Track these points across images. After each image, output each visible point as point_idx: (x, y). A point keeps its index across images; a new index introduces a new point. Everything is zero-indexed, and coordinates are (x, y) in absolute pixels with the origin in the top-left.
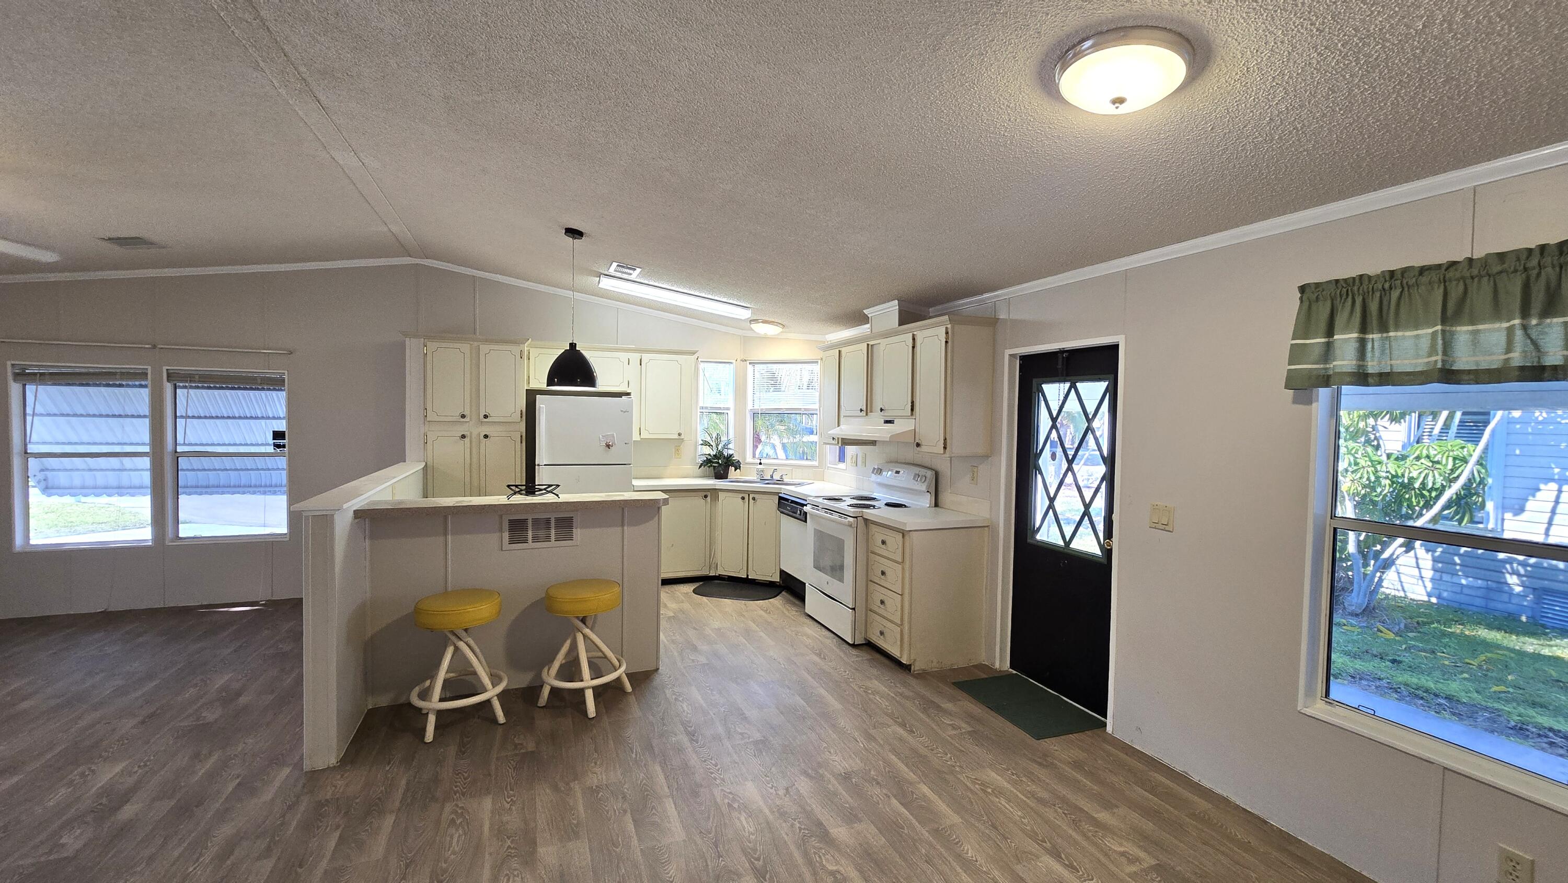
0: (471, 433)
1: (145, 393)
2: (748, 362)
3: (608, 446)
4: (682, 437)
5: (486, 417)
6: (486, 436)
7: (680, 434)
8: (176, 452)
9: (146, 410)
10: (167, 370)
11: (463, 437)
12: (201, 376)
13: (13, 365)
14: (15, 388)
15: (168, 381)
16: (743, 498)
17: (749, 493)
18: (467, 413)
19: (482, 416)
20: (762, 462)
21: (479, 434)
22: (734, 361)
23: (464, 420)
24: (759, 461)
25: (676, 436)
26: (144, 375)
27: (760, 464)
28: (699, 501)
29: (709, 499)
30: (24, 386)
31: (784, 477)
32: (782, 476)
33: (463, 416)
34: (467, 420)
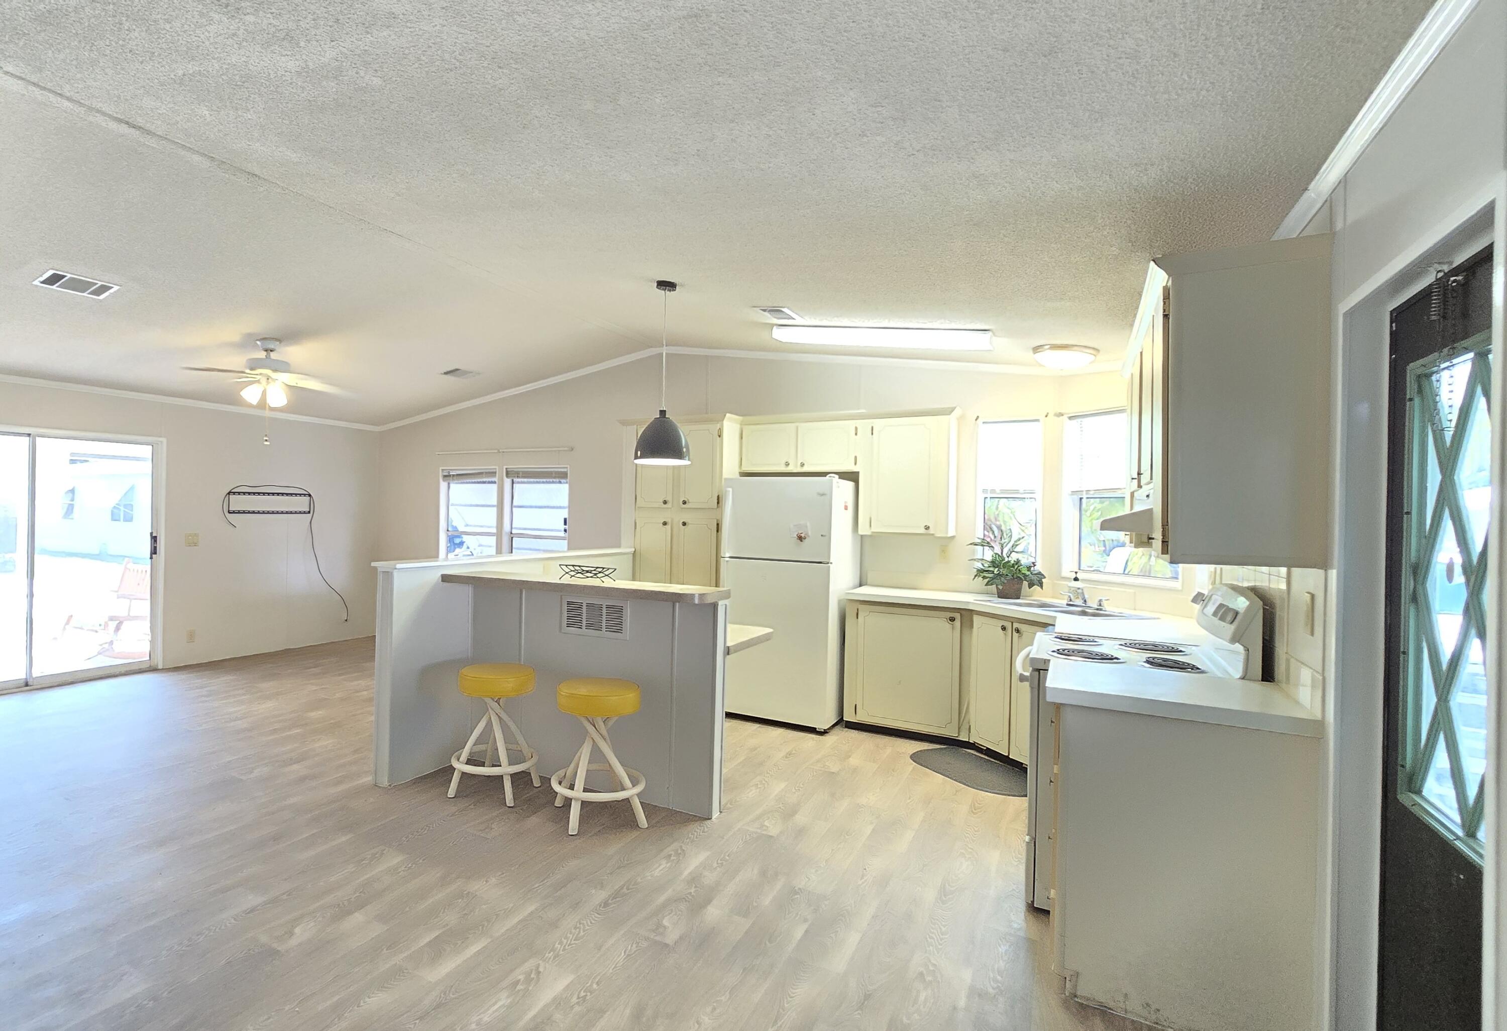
0: (672, 520)
1: (494, 487)
3: (800, 538)
4: (931, 531)
5: (684, 503)
6: (684, 524)
7: (927, 528)
8: (511, 533)
9: (495, 503)
10: (506, 469)
11: (665, 524)
12: (524, 473)
13: (443, 470)
14: (443, 485)
15: (507, 477)
16: (1004, 628)
17: (1012, 620)
18: (669, 499)
19: (681, 502)
20: (1079, 576)
21: (679, 521)
22: (1042, 417)
23: (666, 505)
24: (1074, 576)
25: (923, 531)
26: (493, 474)
27: (1076, 579)
28: (940, 624)
29: (957, 623)
30: (449, 484)
31: (1105, 603)
32: (1100, 601)
33: (665, 502)
34: (669, 505)
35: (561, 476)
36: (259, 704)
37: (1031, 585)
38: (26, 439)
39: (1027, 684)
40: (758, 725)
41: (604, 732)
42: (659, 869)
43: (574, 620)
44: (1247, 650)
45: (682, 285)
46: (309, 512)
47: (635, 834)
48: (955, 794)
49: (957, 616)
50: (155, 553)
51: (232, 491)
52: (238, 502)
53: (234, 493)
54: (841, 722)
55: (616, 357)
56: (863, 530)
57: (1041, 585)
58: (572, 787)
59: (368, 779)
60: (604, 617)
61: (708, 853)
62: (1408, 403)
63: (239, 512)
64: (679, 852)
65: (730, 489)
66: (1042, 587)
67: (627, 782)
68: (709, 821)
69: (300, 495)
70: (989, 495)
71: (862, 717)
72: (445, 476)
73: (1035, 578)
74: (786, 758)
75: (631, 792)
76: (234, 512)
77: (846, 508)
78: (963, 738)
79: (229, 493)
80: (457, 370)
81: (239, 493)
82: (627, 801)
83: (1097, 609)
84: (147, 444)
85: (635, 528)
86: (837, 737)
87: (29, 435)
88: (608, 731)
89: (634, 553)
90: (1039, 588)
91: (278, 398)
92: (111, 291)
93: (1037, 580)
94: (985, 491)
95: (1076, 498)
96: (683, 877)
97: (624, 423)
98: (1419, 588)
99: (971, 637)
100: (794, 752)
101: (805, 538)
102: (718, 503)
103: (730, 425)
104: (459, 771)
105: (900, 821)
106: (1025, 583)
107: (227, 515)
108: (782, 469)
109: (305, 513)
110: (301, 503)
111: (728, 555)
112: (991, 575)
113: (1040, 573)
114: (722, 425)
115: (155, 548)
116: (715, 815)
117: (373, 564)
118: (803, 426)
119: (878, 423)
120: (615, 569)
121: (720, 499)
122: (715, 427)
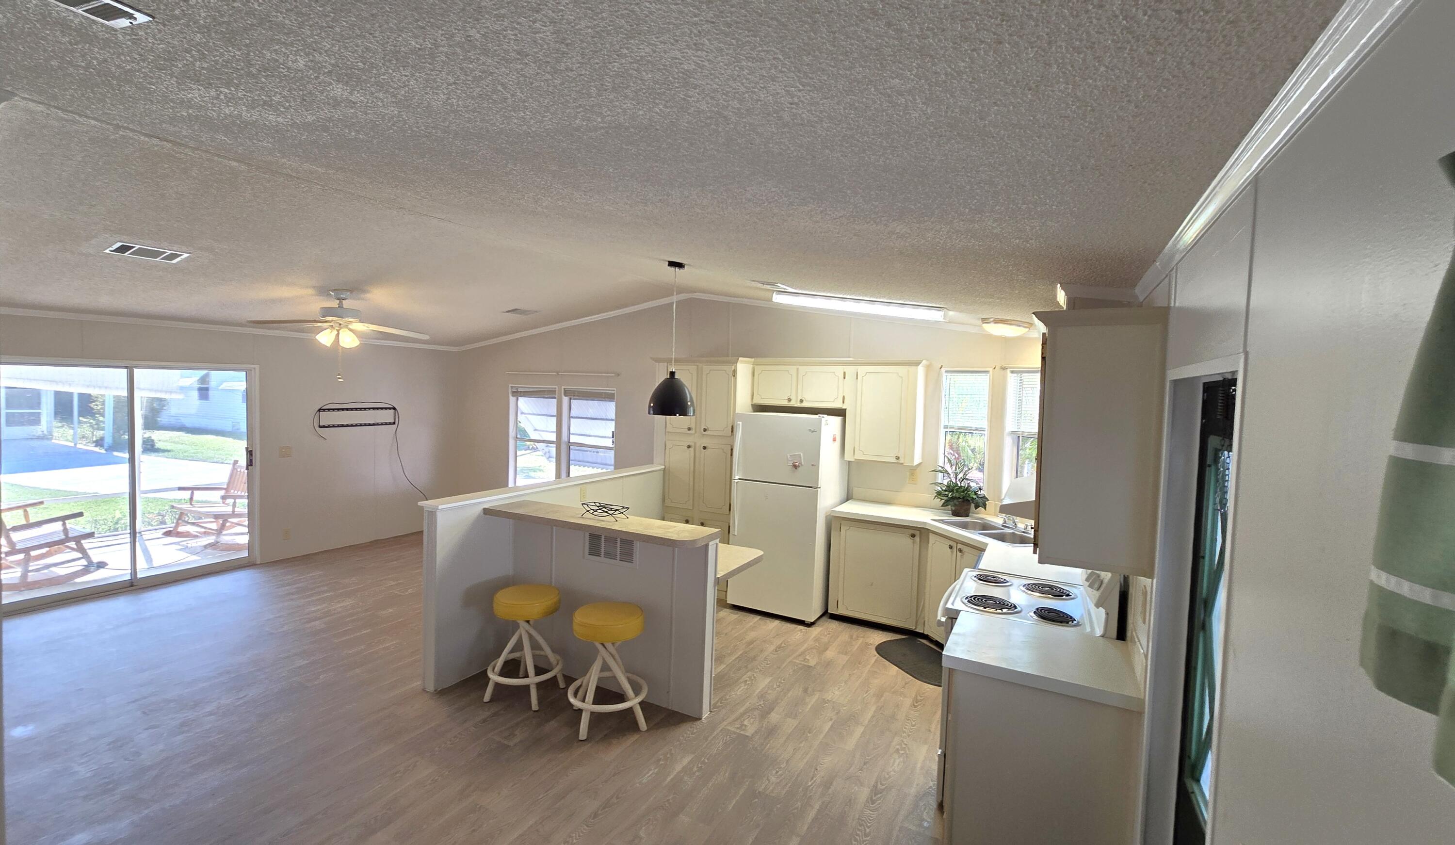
0: (695, 444)
1: (555, 401)
2: (1008, 371)
4: (901, 461)
5: (705, 430)
6: (705, 448)
7: (898, 458)
8: (569, 443)
9: (555, 413)
10: (565, 389)
11: (689, 447)
13: (512, 388)
14: (512, 399)
15: (565, 395)
16: (951, 547)
17: (957, 542)
18: (691, 426)
19: (702, 430)
21: (700, 445)
22: (991, 370)
23: (689, 432)
25: (894, 460)
28: (904, 541)
29: (917, 539)
30: (517, 398)
33: (689, 429)
34: (692, 432)
35: (609, 397)
36: (339, 602)
37: (977, 507)
38: (125, 370)
39: (943, 628)
40: (759, 617)
41: (614, 652)
42: (649, 775)
43: (594, 551)
44: (1107, 614)
45: (689, 265)
46: (394, 423)
47: (636, 737)
48: (904, 687)
49: (917, 533)
50: (251, 465)
51: (323, 408)
52: (327, 418)
53: (324, 410)
54: (827, 614)
55: (653, 300)
56: (848, 457)
57: (985, 506)
58: (583, 701)
59: (417, 684)
60: (619, 548)
61: (693, 756)
62: (1208, 468)
63: (329, 426)
64: (668, 756)
65: (741, 423)
66: (985, 508)
67: (630, 692)
68: (699, 722)
69: (386, 408)
70: (949, 430)
71: (842, 611)
72: (513, 392)
73: (980, 501)
74: (776, 651)
75: (633, 702)
76: (324, 427)
77: (834, 440)
78: (919, 630)
79: (320, 410)
80: (516, 309)
81: (329, 410)
82: (630, 710)
83: (1024, 532)
84: (242, 370)
85: (665, 449)
86: (821, 629)
87: (126, 367)
88: (616, 650)
89: (664, 470)
90: (983, 509)
91: (349, 341)
92: (182, 257)
93: (982, 503)
94: (946, 427)
95: (1015, 437)
96: (666, 782)
97: (658, 360)
98: (1207, 619)
99: (927, 551)
100: (783, 645)
101: (799, 466)
102: (732, 431)
103: (743, 367)
104: (494, 681)
105: (854, 716)
106: (973, 505)
107: (317, 429)
108: (785, 403)
109: (390, 424)
110: (388, 416)
111: (737, 477)
112: (945, 498)
113: (984, 497)
114: (736, 367)
115: (251, 461)
116: (706, 714)
117: (420, 503)
118: (802, 369)
119: (862, 370)
120: (628, 508)
121: (735, 430)
122: (730, 369)
